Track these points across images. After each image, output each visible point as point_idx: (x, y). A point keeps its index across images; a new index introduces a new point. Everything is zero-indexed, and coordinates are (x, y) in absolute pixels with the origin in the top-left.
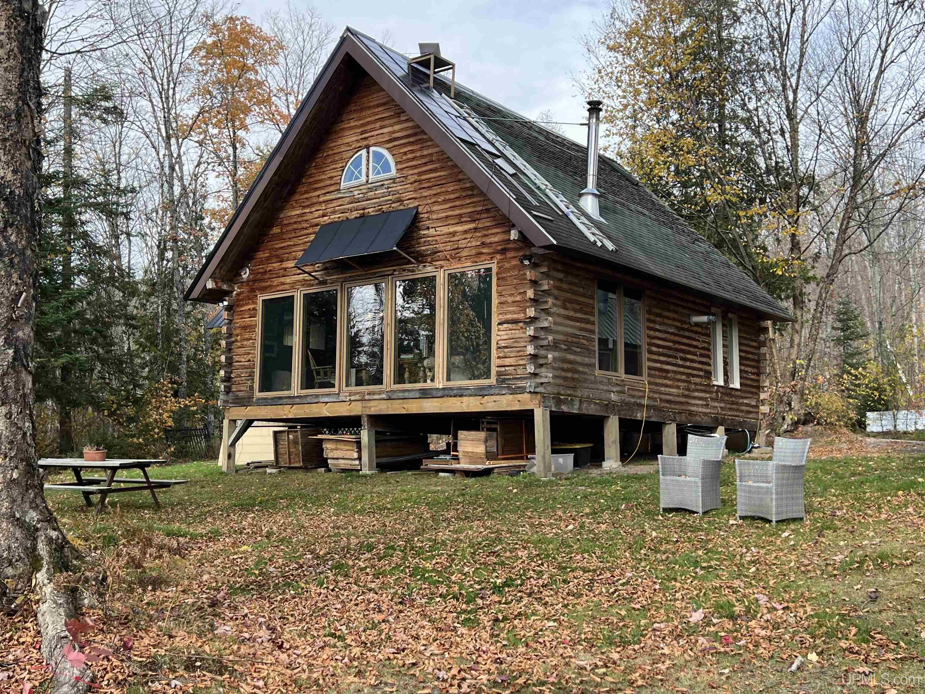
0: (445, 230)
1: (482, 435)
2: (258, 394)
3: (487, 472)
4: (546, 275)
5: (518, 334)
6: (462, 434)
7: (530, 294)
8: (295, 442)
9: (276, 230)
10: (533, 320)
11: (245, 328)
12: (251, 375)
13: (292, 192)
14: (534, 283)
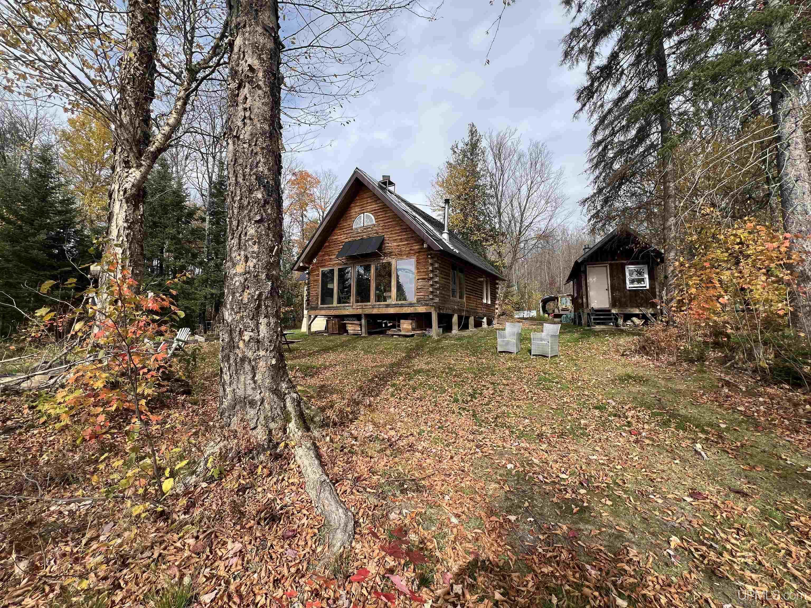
0: (395, 244)
1: (410, 321)
2: (320, 306)
3: (413, 336)
4: (436, 262)
5: (425, 283)
6: (402, 321)
7: (431, 268)
8: (335, 324)
9: (327, 244)
10: (432, 278)
11: (315, 281)
12: (317, 299)
13: (333, 230)
14: (432, 264)
